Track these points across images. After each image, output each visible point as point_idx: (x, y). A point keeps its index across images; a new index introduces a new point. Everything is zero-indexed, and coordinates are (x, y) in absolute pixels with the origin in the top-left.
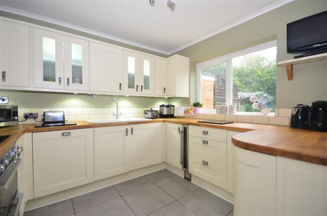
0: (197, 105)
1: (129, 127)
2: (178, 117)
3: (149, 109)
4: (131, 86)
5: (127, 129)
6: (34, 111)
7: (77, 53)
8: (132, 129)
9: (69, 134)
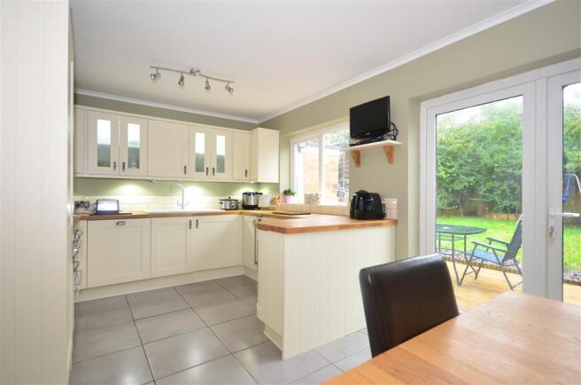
0: (288, 193)
1: (194, 219)
2: (264, 209)
3: (227, 198)
4: (199, 169)
5: (190, 222)
6: (86, 198)
7: (134, 133)
8: (197, 221)
9: (124, 223)
